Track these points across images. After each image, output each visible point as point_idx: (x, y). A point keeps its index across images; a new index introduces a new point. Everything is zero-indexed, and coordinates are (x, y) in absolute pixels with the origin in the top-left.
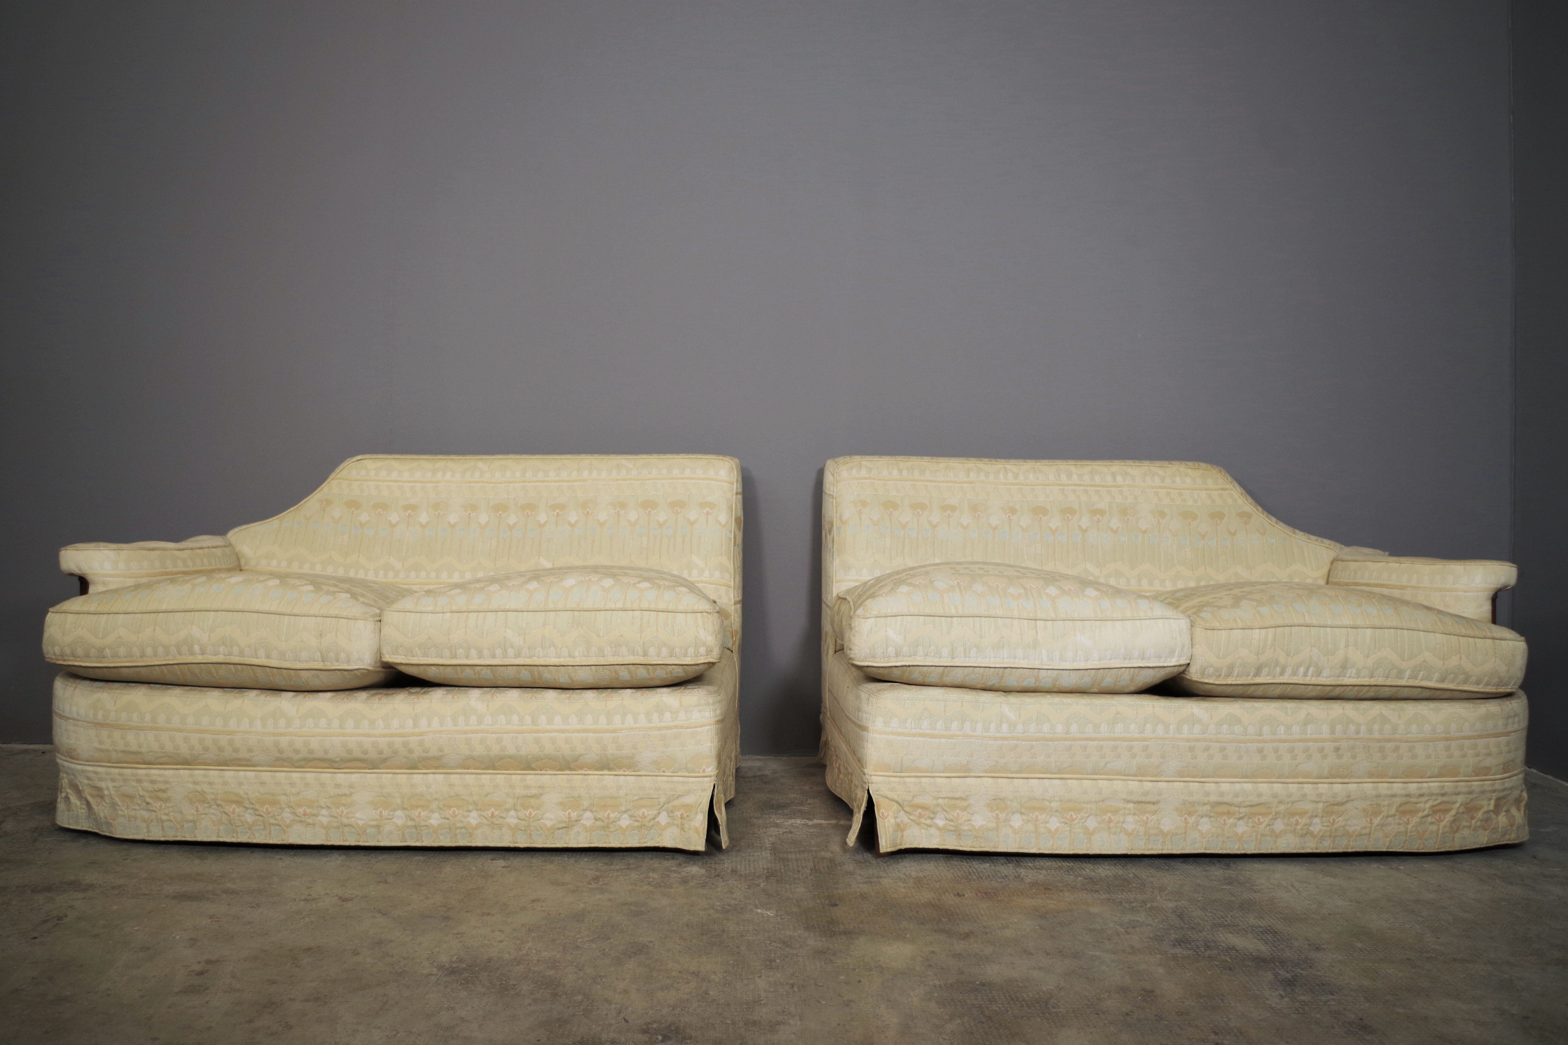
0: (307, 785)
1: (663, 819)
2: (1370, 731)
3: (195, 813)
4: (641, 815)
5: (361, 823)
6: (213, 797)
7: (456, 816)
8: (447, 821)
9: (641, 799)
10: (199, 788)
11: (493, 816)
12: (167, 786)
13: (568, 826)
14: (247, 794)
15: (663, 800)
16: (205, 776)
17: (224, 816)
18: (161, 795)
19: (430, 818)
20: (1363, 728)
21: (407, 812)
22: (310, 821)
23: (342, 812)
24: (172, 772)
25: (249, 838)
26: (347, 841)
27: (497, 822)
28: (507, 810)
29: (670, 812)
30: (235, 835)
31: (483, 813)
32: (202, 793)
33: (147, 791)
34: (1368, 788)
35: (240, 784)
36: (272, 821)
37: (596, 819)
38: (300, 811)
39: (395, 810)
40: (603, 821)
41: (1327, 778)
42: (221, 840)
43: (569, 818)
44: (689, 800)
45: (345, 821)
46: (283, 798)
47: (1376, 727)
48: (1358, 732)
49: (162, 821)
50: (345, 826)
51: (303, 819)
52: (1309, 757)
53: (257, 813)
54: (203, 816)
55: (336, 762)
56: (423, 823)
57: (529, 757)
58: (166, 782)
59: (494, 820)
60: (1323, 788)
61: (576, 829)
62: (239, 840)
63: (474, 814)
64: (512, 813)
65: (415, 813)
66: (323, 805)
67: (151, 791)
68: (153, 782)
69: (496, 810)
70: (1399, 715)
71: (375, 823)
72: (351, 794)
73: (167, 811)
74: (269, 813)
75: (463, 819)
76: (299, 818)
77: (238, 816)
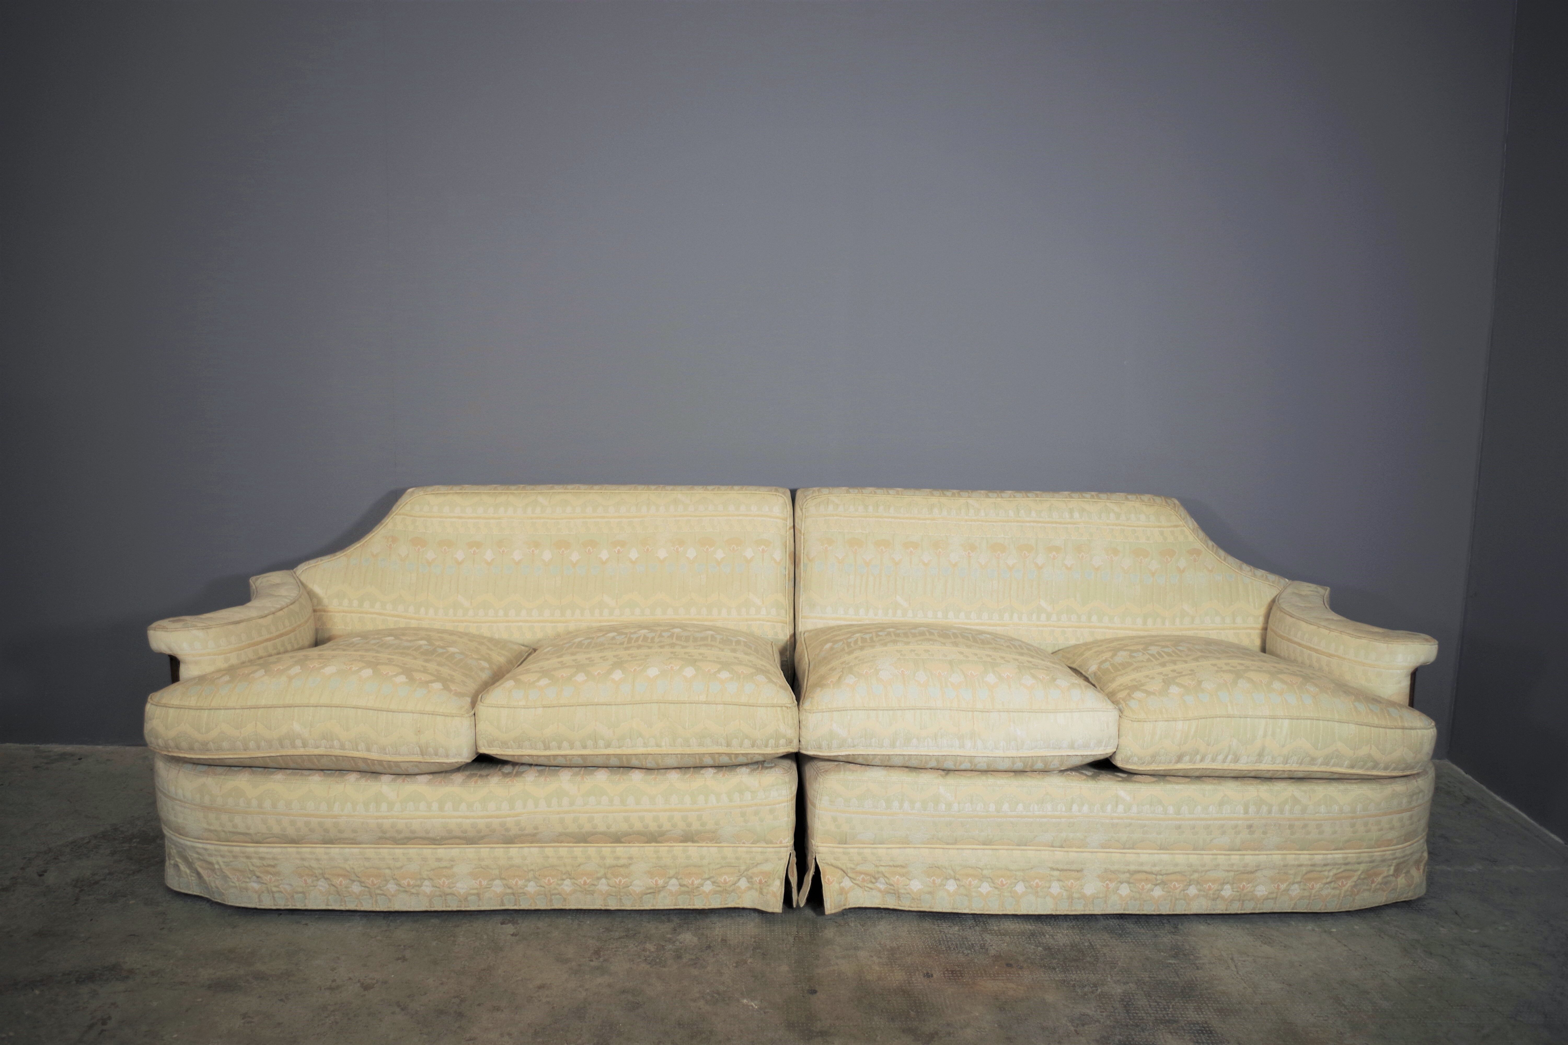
0: (409, 860)
1: (743, 884)
2: (1282, 811)
3: (304, 885)
4: (723, 881)
5: (462, 892)
6: (321, 871)
7: (551, 884)
8: (543, 889)
9: (722, 867)
10: (306, 864)
11: (585, 883)
12: (276, 862)
13: (655, 891)
14: (353, 868)
15: (743, 868)
16: (311, 853)
17: (332, 888)
18: (269, 869)
19: (526, 886)
20: (1275, 809)
21: (505, 882)
22: (414, 891)
23: (444, 882)
24: (279, 850)
25: (357, 906)
26: (449, 907)
27: (590, 889)
28: (599, 879)
29: (750, 879)
30: (343, 904)
31: (576, 882)
32: (310, 868)
33: (257, 867)
34: (1277, 857)
35: (346, 860)
36: (378, 892)
37: (681, 885)
38: (404, 882)
39: (493, 880)
40: (688, 887)
41: (1239, 850)
42: (330, 908)
43: (657, 884)
44: (767, 867)
45: (448, 891)
46: (387, 871)
47: (1287, 807)
48: (1270, 812)
49: (273, 892)
50: (448, 895)
51: (407, 890)
52: (1224, 833)
53: (363, 885)
54: (311, 888)
55: (438, 840)
56: (521, 891)
57: (619, 833)
58: (274, 859)
59: (586, 887)
60: (1235, 858)
61: (662, 894)
62: (347, 908)
63: (567, 882)
64: (603, 881)
65: (512, 882)
66: (425, 877)
67: (260, 866)
68: (262, 858)
69: (588, 879)
70: (1310, 797)
71: (475, 891)
72: (452, 867)
73: (276, 884)
74: (375, 885)
75: (557, 887)
76: (404, 889)
77: (346, 887)
